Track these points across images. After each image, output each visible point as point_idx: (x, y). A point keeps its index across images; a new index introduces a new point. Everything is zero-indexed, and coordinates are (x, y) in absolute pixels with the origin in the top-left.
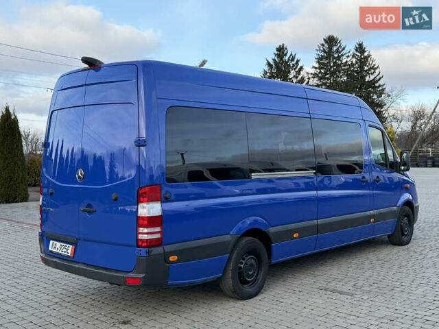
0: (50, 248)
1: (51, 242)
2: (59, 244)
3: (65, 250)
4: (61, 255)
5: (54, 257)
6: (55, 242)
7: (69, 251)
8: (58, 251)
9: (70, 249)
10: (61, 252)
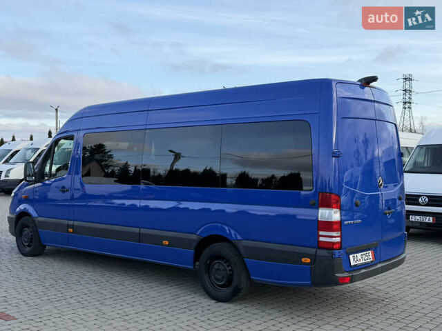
0: (352, 264)
1: (351, 256)
2: (359, 255)
3: (366, 258)
4: (365, 264)
5: (361, 269)
6: (355, 255)
7: (371, 257)
8: (362, 262)
9: (370, 254)
10: (364, 261)
